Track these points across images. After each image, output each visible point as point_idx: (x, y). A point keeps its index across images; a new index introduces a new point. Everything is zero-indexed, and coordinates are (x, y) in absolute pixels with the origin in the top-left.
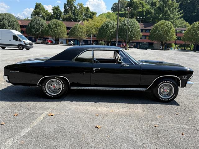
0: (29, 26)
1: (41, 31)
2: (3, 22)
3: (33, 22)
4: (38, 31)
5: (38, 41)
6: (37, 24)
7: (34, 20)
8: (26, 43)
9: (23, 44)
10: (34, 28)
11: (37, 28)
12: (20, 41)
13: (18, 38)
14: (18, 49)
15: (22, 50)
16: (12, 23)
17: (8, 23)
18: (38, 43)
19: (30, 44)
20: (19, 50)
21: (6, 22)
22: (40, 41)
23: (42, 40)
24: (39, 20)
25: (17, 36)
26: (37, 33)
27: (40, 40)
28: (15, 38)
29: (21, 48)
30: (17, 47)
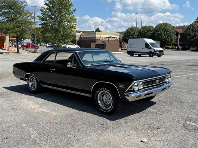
0: (184, 33)
1: (196, 37)
2: (160, 31)
3: (189, 29)
4: (193, 38)
5: (191, 49)
6: (193, 31)
7: (191, 27)
8: (156, 50)
9: (153, 51)
10: (190, 35)
11: (192, 35)
12: (151, 48)
13: (149, 46)
14: (148, 56)
15: (152, 57)
16: (168, 32)
17: (165, 32)
18: (191, 51)
19: (160, 51)
20: (150, 57)
21: (163, 31)
22: (194, 49)
23: (196, 47)
24: (196, 26)
25: (149, 44)
26: (192, 40)
27: (194, 47)
28: (147, 46)
29: (151, 55)
30: (148, 54)
